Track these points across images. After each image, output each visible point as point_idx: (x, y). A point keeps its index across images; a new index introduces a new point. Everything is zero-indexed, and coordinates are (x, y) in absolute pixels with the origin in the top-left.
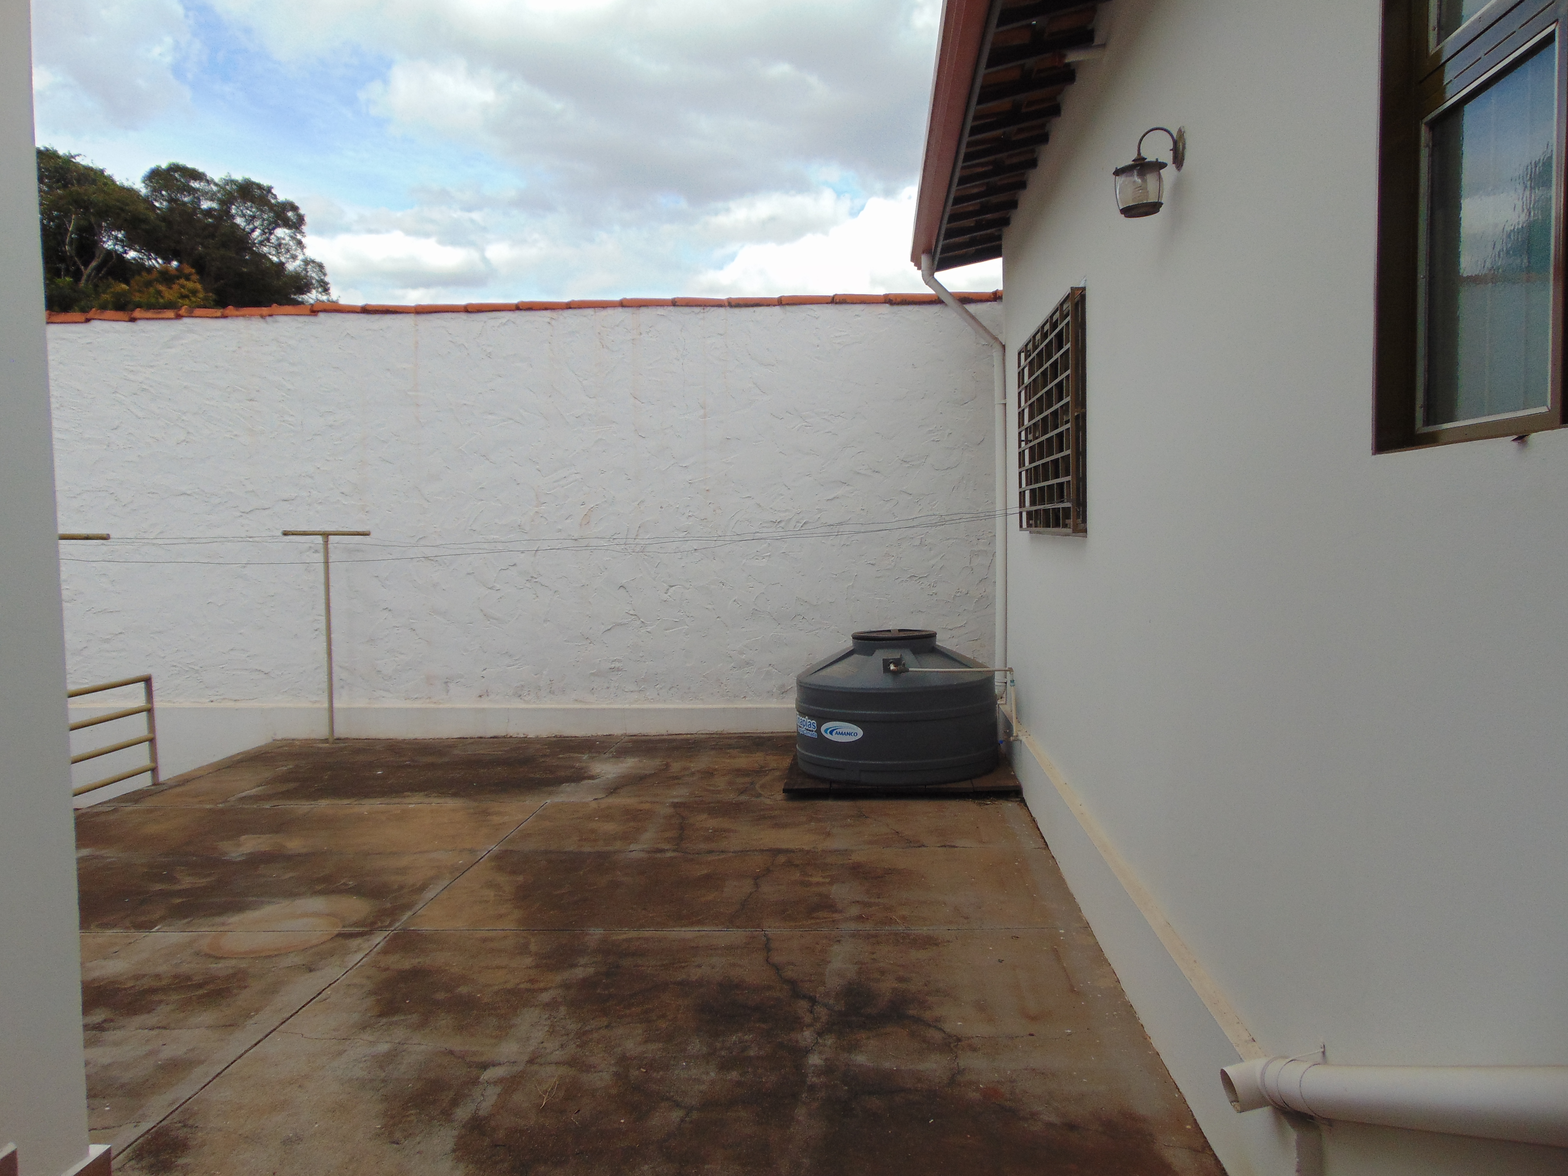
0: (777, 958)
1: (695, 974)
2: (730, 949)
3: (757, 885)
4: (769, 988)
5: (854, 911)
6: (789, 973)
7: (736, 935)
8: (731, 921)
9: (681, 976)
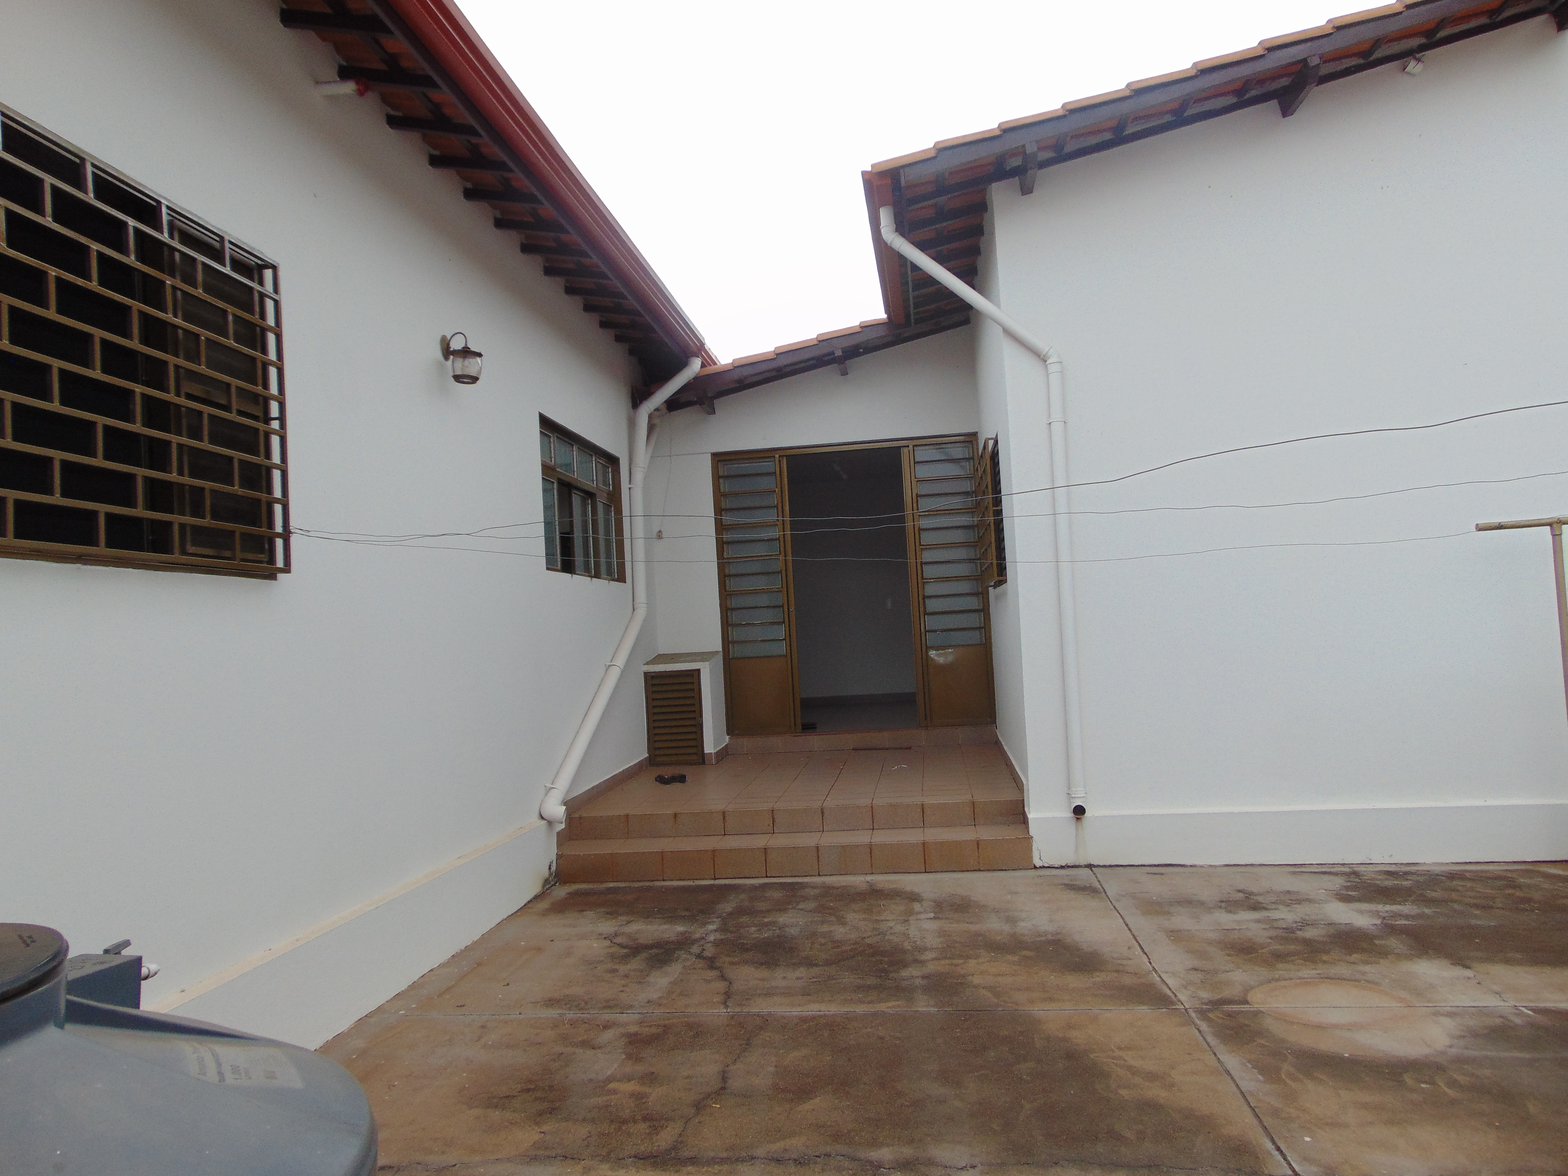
0: (721, 986)
1: (801, 972)
2: (768, 994)
3: (724, 1077)
4: (732, 963)
5: (608, 1035)
6: (713, 974)
7: (761, 1007)
8: (765, 1022)
9: (815, 971)
